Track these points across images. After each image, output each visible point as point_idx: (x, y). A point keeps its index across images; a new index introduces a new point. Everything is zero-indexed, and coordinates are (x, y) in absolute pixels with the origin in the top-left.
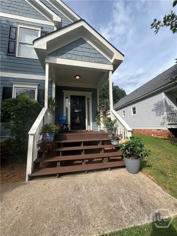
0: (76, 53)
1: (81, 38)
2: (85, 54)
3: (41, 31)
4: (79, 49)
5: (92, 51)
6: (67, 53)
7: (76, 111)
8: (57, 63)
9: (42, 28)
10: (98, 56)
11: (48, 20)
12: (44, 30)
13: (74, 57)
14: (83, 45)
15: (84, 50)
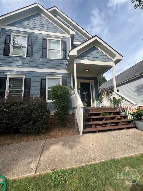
0: (91, 56)
1: (94, 46)
2: (97, 56)
3: (62, 41)
4: (93, 53)
5: (101, 54)
6: (86, 56)
7: (84, 93)
8: (81, 63)
9: (62, 39)
10: (105, 57)
11: (65, 34)
12: (64, 40)
13: (90, 58)
14: (96, 51)
15: (96, 54)
